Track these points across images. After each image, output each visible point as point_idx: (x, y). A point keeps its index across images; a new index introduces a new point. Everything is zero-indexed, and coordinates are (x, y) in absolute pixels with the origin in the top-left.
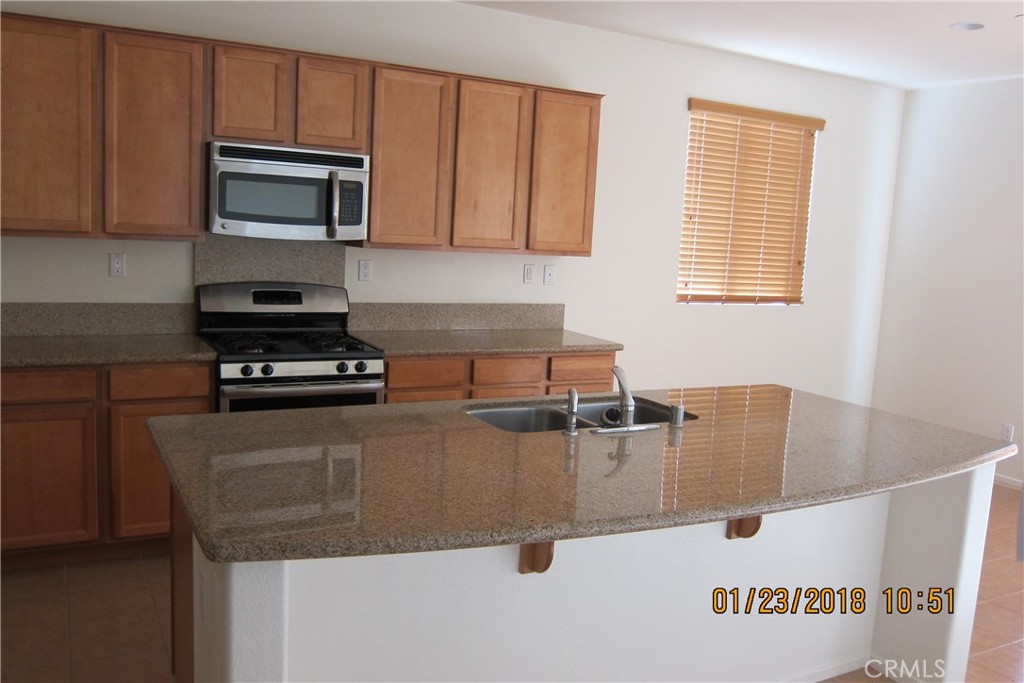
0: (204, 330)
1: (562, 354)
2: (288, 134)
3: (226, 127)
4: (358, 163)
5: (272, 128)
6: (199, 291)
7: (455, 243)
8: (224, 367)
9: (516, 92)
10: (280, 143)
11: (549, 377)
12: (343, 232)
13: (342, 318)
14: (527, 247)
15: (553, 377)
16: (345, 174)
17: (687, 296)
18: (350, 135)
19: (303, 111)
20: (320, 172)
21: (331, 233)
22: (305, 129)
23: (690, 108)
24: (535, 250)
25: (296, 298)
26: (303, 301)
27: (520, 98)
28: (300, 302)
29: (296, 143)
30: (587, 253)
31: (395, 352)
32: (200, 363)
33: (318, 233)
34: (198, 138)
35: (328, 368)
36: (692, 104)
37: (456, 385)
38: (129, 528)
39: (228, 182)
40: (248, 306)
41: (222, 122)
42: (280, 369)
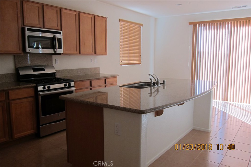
0: (21, 80)
2: (41, 24)
3: (27, 23)
4: (60, 33)
5: (38, 24)
7: (81, 52)
9: (91, 16)
10: (40, 28)
11: (105, 83)
12: (58, 51)
14: (95, 53)
15: (107, 83)
16: (58, 36)
17: (121, 64)
18: (56, 26)
19: (45, 19)
20: (51, 35)
21: (55, 52)
22: (46, 25)
23: (120, 21)
24: (97, 54)
25: (43, 70)
26: (45, 70)
27: (92, 18)
28: (44, 71)
29: (44, 28)
30: (106, 54)
31: (76, 80)
32: (31, 87)
33: (51, 51)
34: (20, 26)
35: (62, 85)
36: (120, 20)
39: (30, 38)
40: (32, 72)
42: (52, 87)
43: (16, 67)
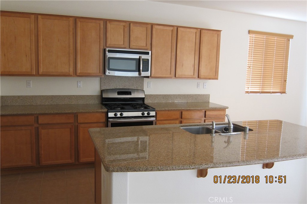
0: (104, 103)
1: (209, 110)
2: (127, 45)
3: (110, 44)
4: (148, 53)
5: (123, 44)
6: (102, 91)
7: (177, 76)
8: (109, 113)
9: (195, 31)
10: (125, 48)
11: (205, 117)
12: (143, 74)
13: (143, 99)
14: (198, 77)
15: (206, 117)
16: (144, 57)
17: (249, 91)
18: (145, 45)
19: (132, 39)
20: (137, 56)
21: (140, 74)
22: (132, 44)
23: (249, 33)
24: (200, 78)
25: (130, 93)
26: (132, 94)
27: (196, 32)
28: (131, 95)
29: (130, 48)
30: (217, 79)
31: (158, 109)
32: (103, 112)
33: (136, 74)
34: (102, 47)
35: (139, 114)
36: (249, 32)
37: (177, 119)
38: (83, 160)
39: (111, 60)
40: (116, 96)
41: (109, 42)
42: (125, 114)
43: (101, 89)
